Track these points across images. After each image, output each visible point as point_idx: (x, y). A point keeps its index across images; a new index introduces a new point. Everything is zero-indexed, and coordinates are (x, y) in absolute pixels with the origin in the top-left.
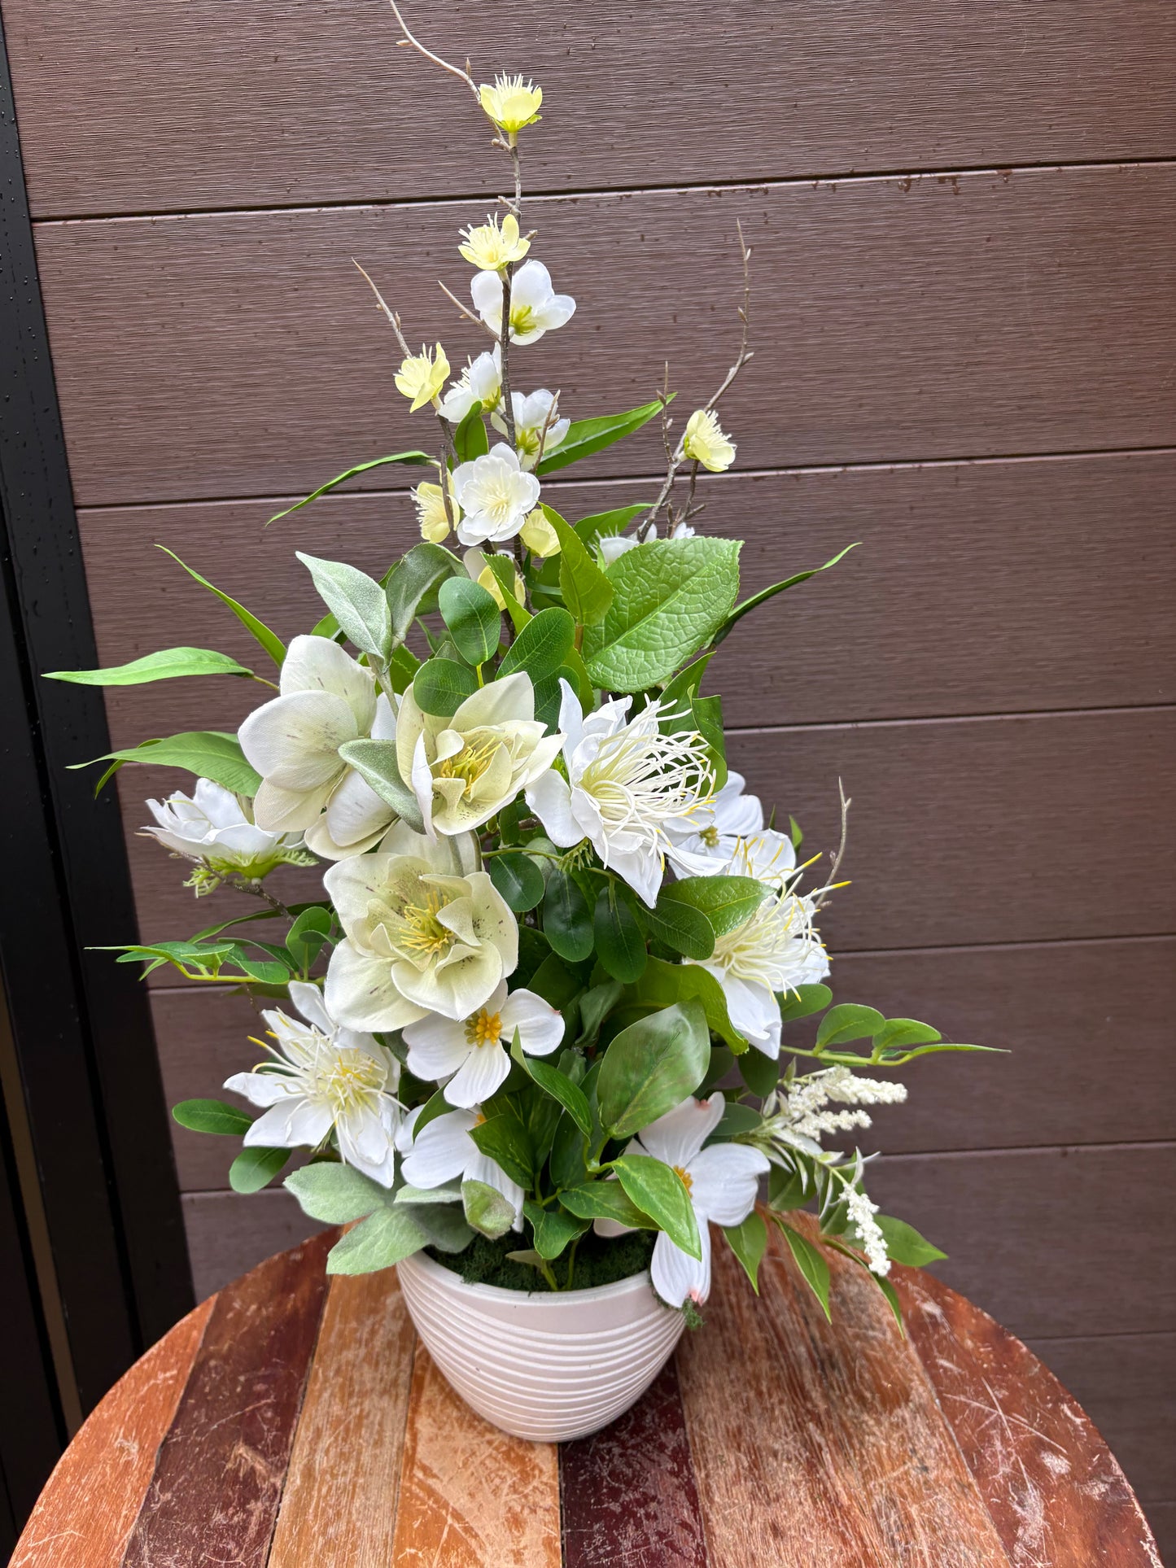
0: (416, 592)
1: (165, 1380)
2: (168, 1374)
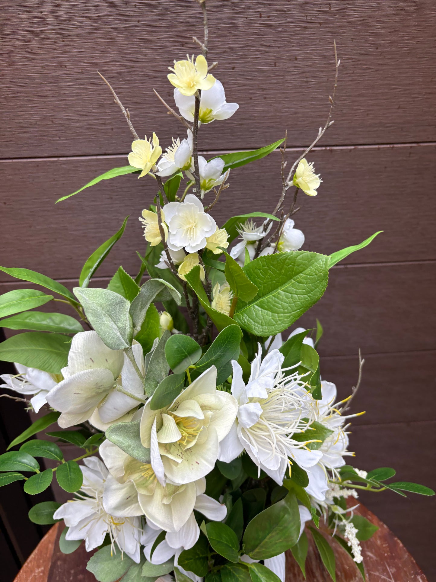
0: (147, 303)
1: (39, 573)
2: (40, 570)
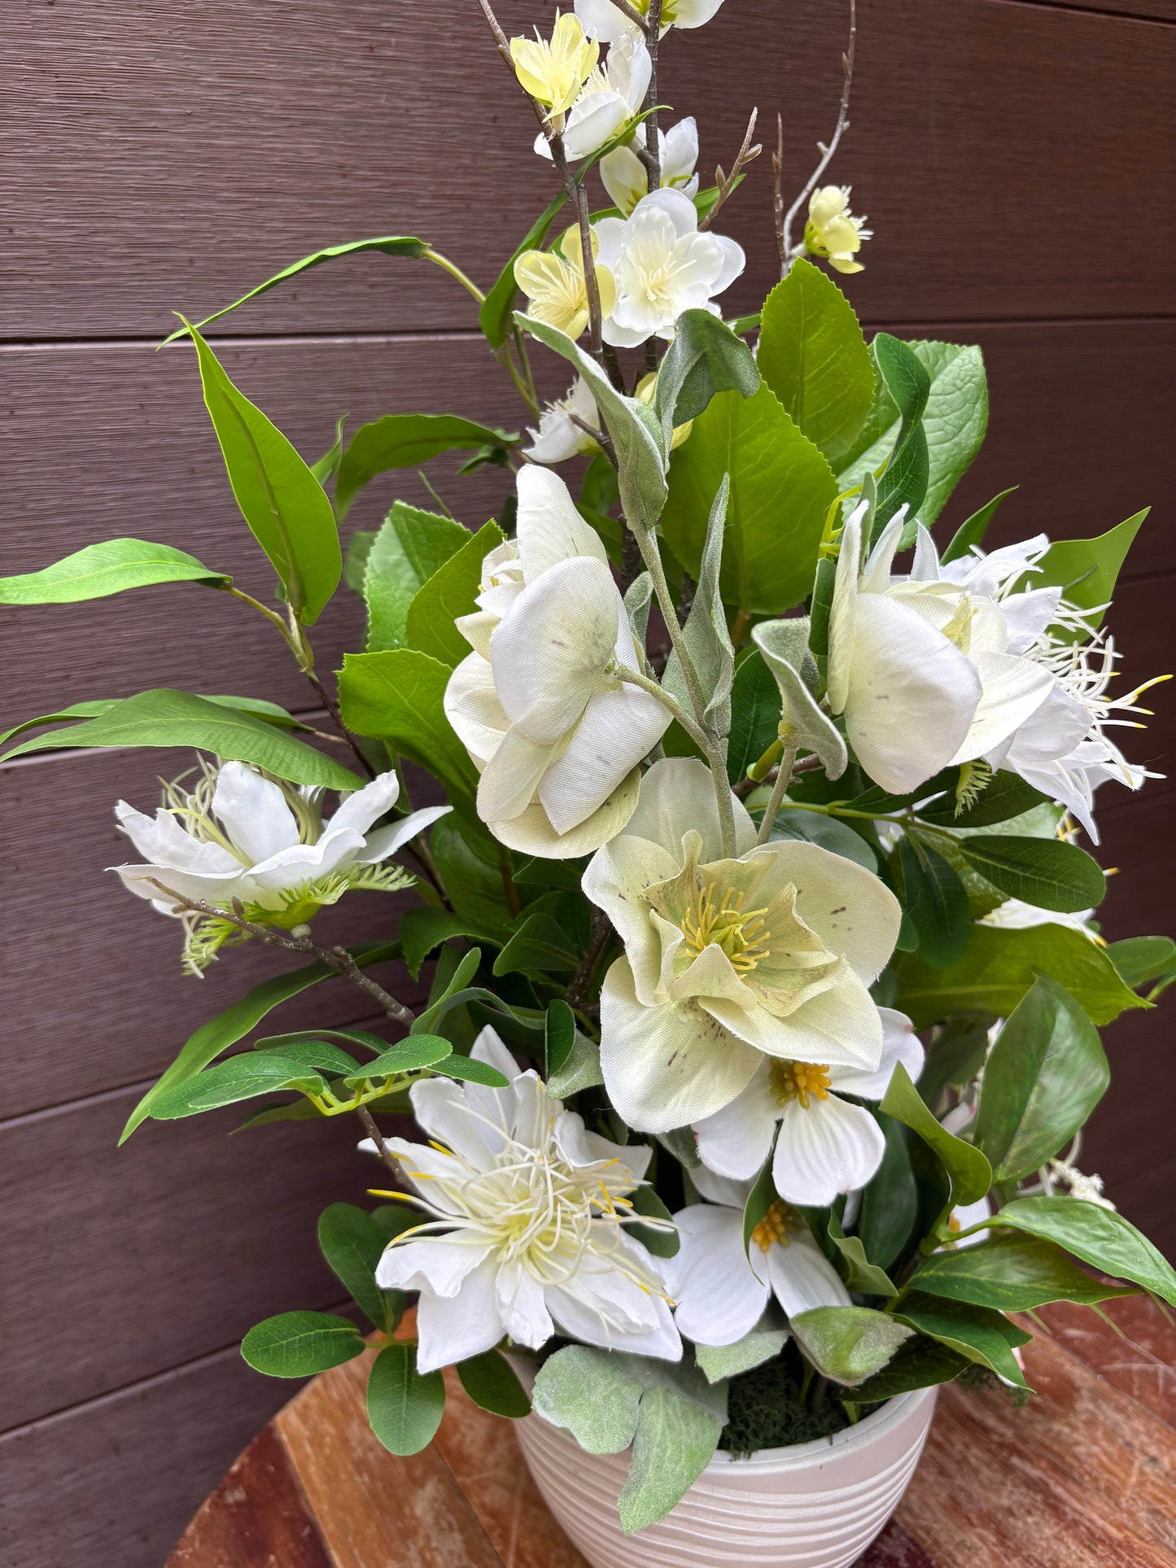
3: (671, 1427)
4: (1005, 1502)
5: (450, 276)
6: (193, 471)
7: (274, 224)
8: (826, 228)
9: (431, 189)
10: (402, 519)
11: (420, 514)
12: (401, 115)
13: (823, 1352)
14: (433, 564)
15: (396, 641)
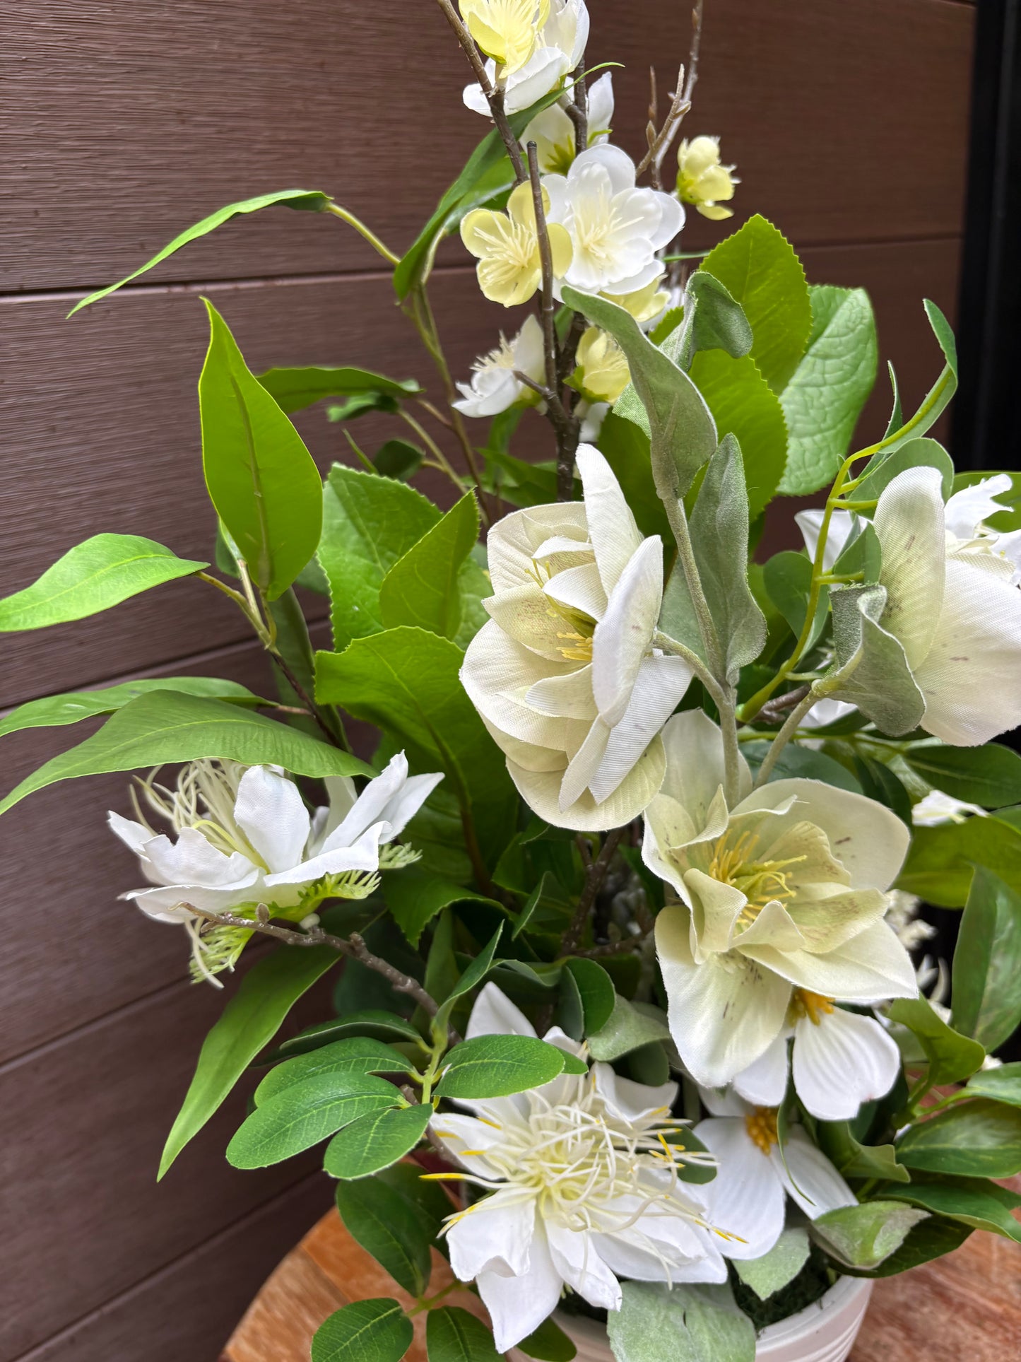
3: (716, 1341)
4: (901, 1298)
5: (351, 228)
6: (53, 429)
7: (117, 172)
8: (701, 177)
9: (267, 134)
10: (343, 482)
11: (362, 477)
12: (234, 61)
13: (851, 1247)
14: (377, 526)
15: (357, 608)
